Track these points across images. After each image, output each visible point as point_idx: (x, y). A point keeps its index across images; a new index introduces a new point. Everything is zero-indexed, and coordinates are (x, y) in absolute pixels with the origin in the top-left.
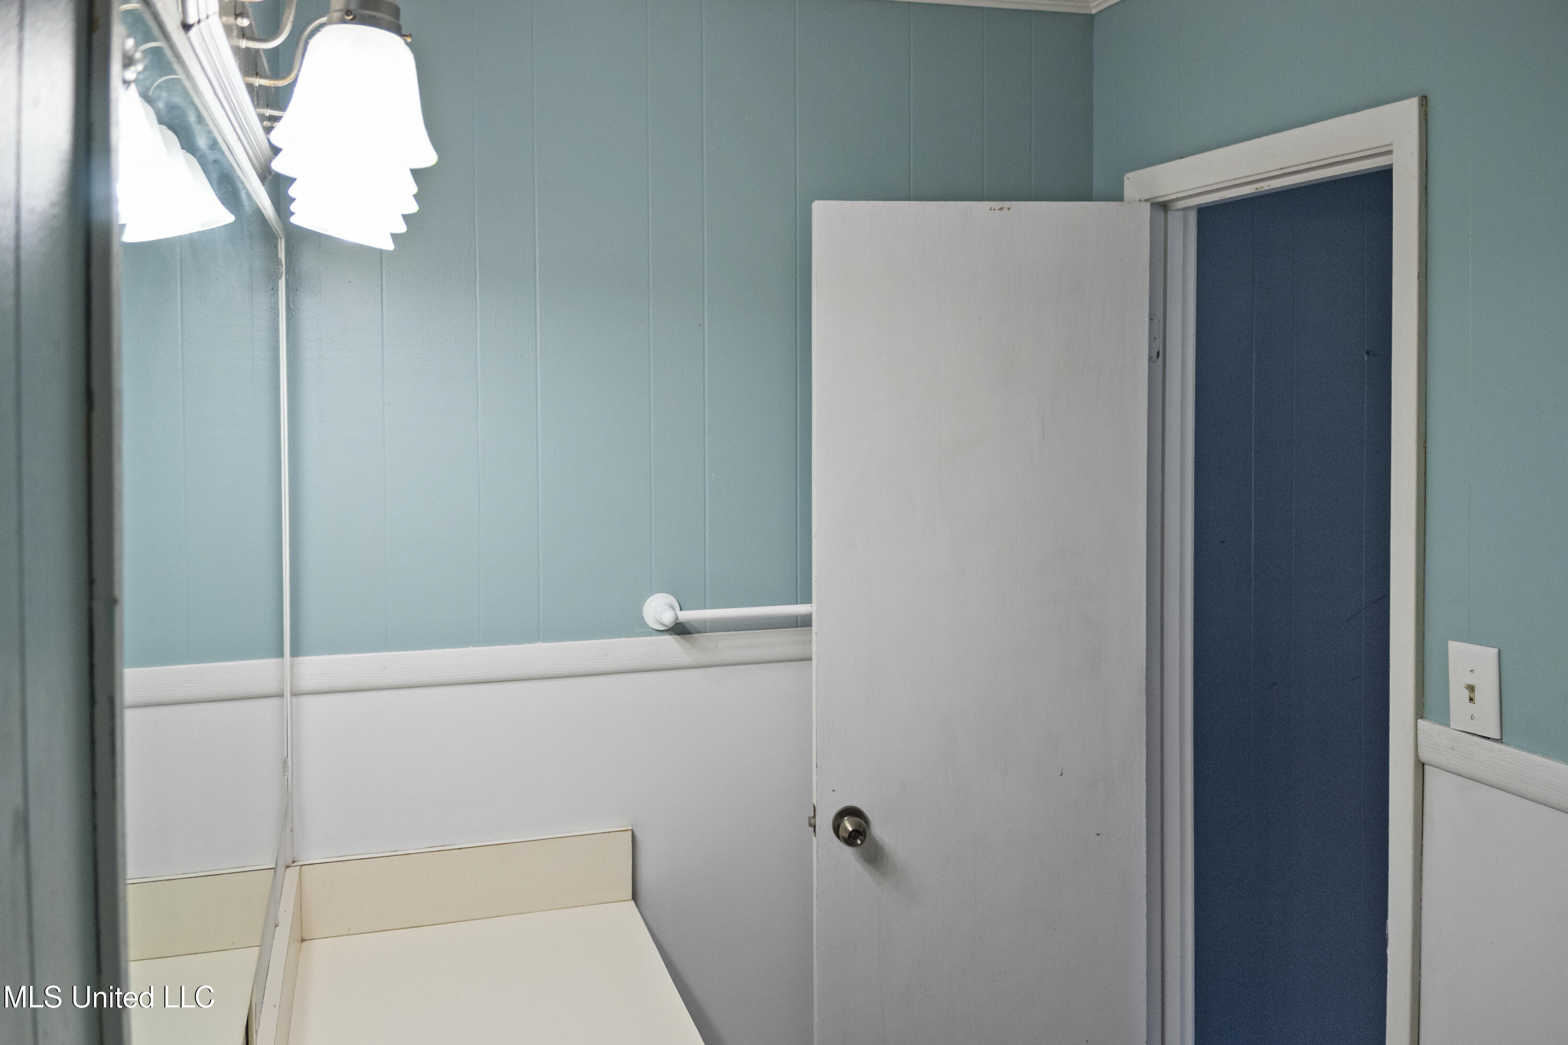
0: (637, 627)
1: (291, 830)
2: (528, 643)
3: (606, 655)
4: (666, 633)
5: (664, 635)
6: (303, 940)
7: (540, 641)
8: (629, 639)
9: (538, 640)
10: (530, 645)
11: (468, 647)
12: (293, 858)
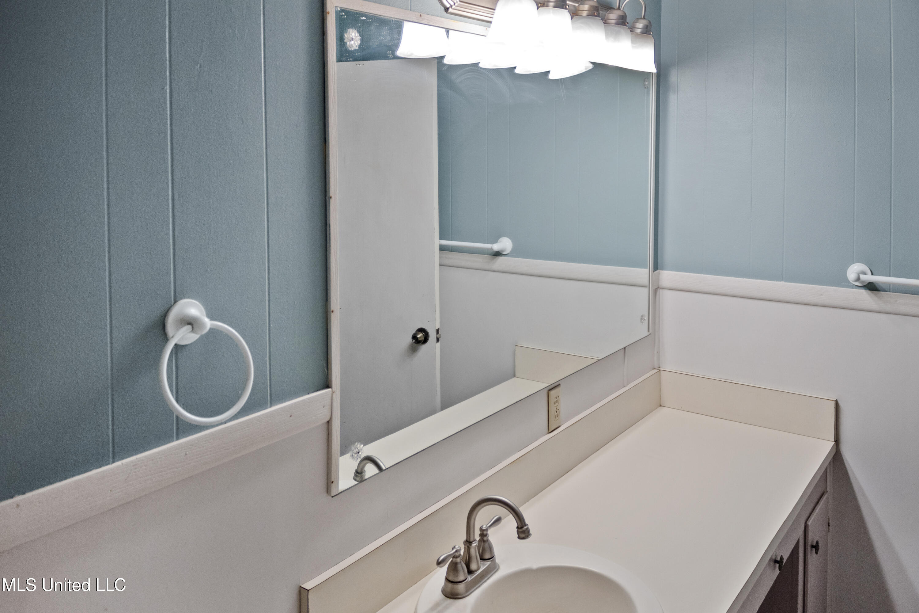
0: (842, 282)
1: (658, 352)
2: (776, 281)
3: (821, 295)
4: (862, 288)
5: (861, 289)
6: (661, 406)
7: (783, 281)
8: (838, 288)
9: (782, 280)
10: (778, 282)
11: (743, 278)
12: (659, 366)
